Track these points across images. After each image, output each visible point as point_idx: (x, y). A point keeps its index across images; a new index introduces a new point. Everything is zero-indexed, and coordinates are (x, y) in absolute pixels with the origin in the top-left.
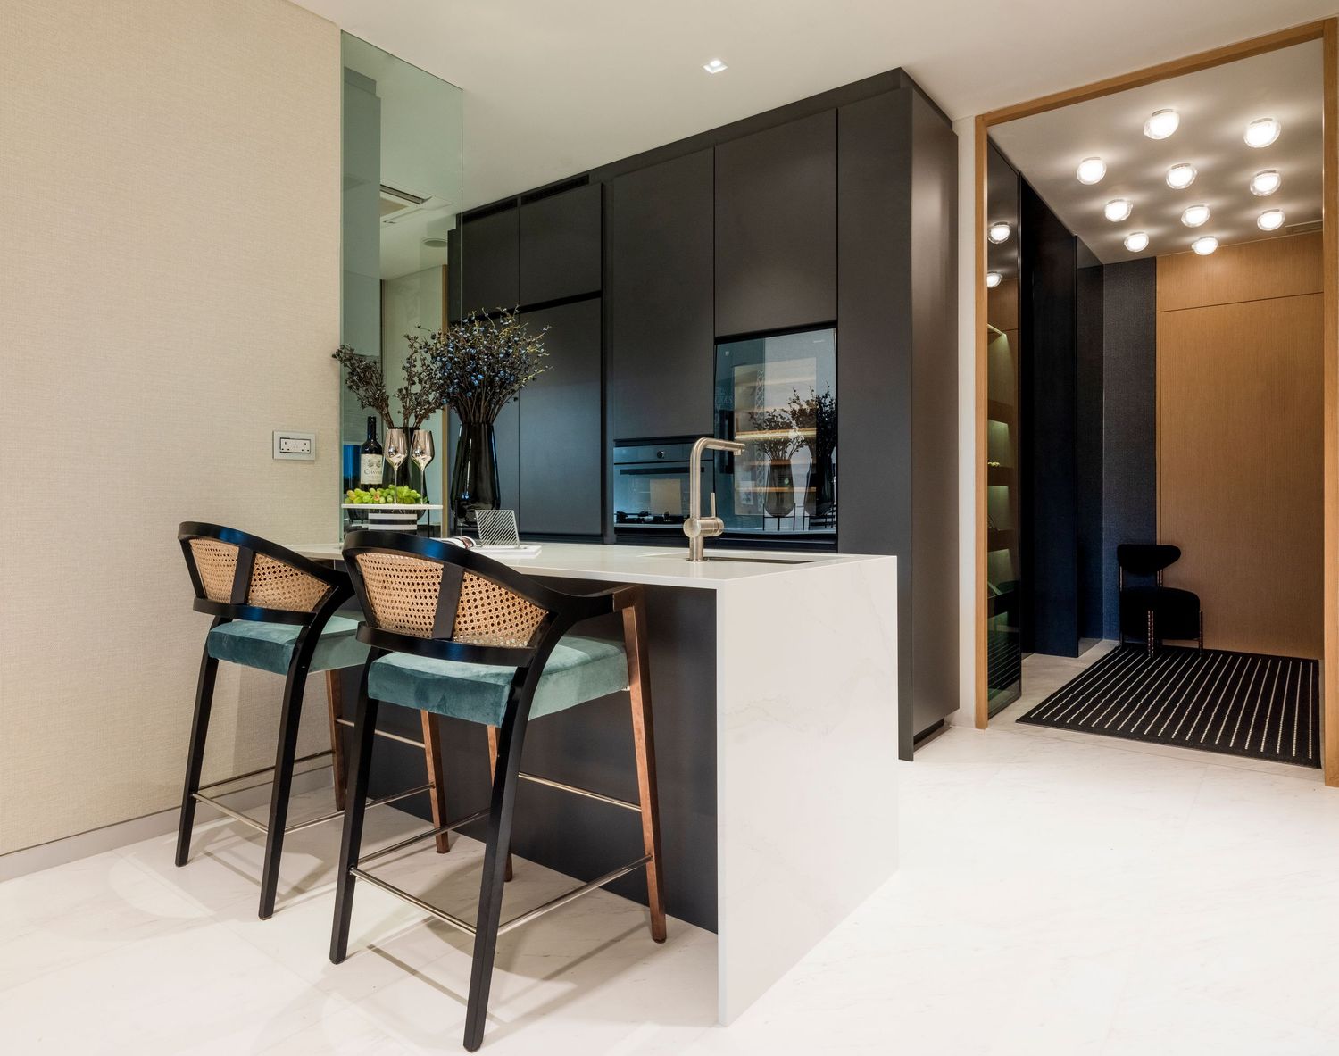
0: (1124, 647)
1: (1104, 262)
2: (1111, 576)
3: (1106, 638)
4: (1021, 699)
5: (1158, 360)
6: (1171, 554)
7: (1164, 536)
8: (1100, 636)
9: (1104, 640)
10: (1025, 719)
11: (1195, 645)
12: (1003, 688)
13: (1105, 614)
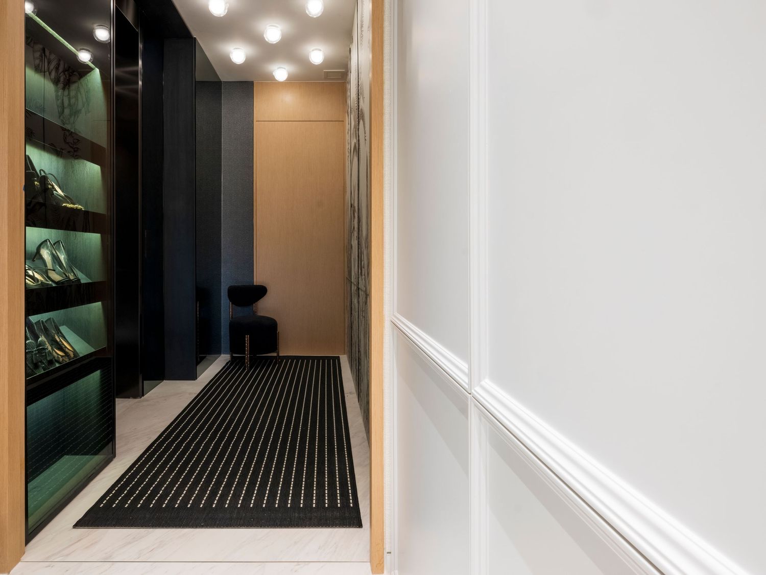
0: (233, 359)
1: (223, 79)
2: (226, 310)
3: (224, 354)
4: (115, 460)
5: (254, 155)
6: (261, 291)
7: (258, 279)
8: (218, 352)
9: (222, 355)
10: (79, 524)
11: (275, 354)
12: (96, 454)
13: (222, 336)
